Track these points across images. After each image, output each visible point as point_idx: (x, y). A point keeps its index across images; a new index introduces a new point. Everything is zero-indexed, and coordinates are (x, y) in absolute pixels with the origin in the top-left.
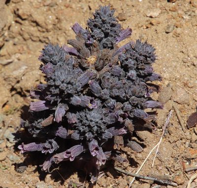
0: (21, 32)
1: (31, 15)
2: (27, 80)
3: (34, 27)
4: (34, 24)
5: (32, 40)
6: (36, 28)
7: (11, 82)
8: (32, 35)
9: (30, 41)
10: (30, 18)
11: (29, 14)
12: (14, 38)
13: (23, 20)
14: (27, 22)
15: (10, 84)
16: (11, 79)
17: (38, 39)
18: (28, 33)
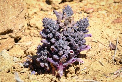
0: (30, 33)
1: (35, 24)
2: (31, 49)
3: (36, 30)
4: (36, 29)
5: (35, 36)
6: (37, 31)
7: (24, 48)
8: (35, 34)
9: (33, 37)
10: (34, 26)
11: (34, 24)
12: (26, 36)
13: (31, 27)
14: (33, 28)
15: (24, 49)
16: (25, 47)
17: (37, 35)
18: (33, 33)
